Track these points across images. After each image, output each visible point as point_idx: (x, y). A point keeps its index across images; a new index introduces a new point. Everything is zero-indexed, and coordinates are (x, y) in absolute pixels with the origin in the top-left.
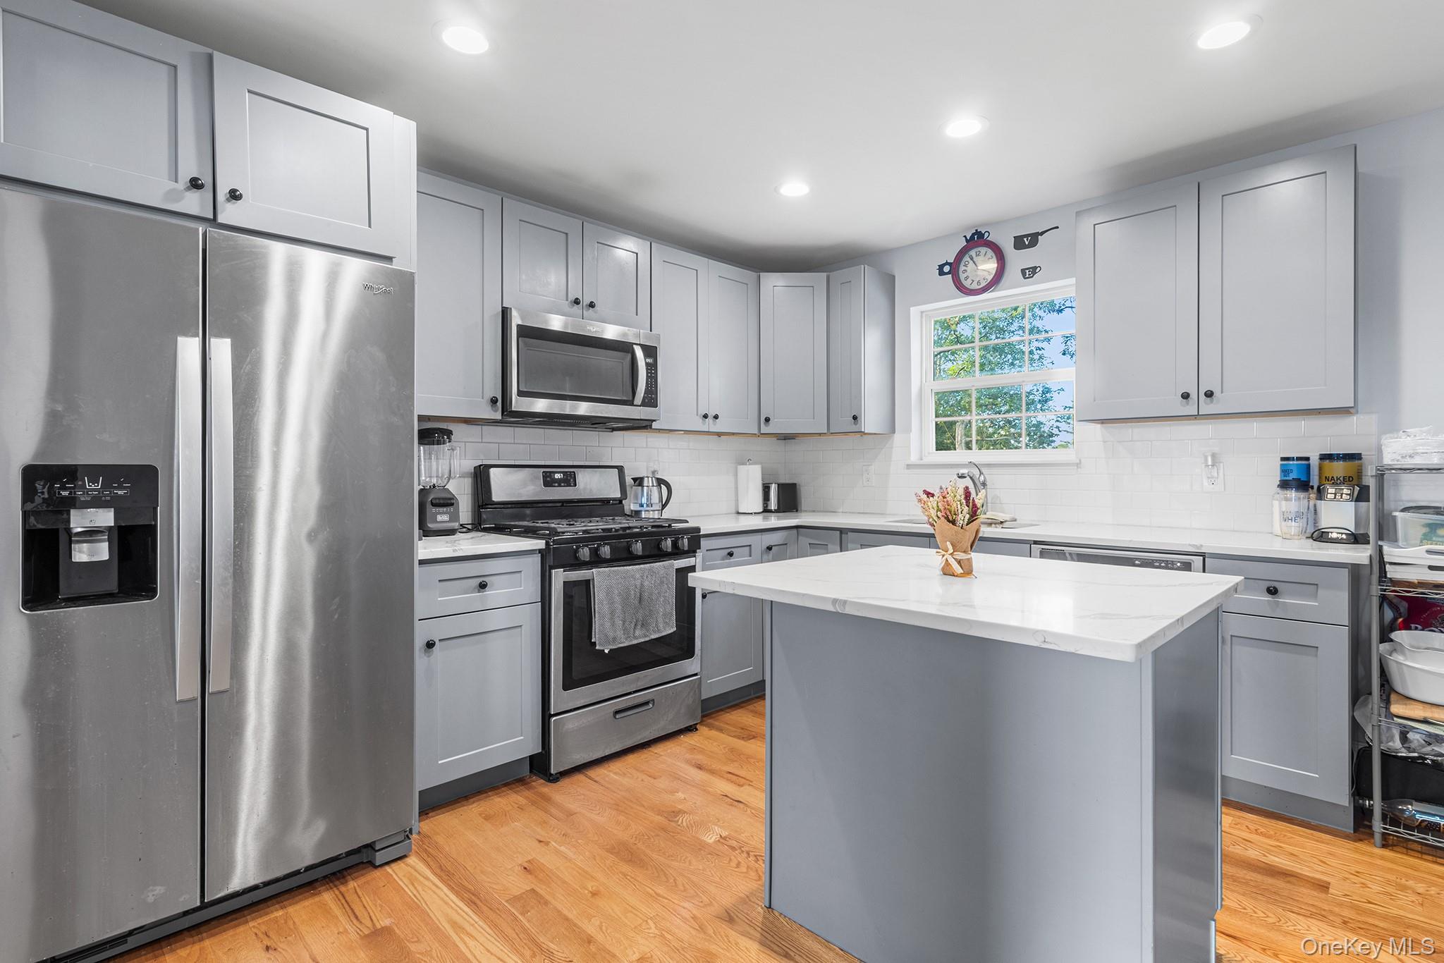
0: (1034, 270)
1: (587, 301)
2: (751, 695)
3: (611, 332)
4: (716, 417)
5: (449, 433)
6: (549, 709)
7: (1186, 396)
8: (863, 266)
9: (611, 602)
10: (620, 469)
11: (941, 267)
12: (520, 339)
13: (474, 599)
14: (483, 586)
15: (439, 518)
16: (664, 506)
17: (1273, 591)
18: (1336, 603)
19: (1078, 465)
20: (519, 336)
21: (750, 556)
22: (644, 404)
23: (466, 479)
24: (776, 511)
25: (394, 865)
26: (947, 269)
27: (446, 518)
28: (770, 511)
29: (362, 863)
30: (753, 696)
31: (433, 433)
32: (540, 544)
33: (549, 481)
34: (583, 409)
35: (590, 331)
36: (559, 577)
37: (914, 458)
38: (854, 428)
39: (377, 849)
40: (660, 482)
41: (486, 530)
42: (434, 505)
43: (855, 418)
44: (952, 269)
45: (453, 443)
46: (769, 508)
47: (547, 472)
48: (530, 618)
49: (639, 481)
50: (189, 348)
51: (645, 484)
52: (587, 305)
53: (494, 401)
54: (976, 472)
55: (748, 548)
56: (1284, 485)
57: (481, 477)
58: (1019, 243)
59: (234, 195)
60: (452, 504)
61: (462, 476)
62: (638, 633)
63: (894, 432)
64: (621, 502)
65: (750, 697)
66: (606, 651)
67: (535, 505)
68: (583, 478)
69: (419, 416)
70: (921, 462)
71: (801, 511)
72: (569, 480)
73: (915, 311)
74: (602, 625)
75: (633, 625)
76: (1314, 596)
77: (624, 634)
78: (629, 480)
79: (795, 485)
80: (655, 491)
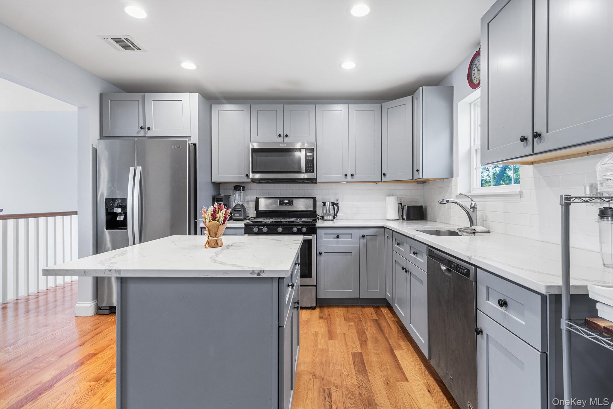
1: (285, 134)
2: (358, 304)
4: (353, 175)
7: (524, 138)
8: (421, 88)
10: (314, 200)
12: (253, 153)
21: (352, 239)
22: (306, 172)
23: (253, 202)
24: (406, 220)
28: (404, 219)
30: (359, 305)
31: (239, 187)
33: (281, 203)
35: (281, 146)
38: (418, 176)
40: (334, 204)
42: (235, 211)
44: (469, 75)
47: (281, 200)
49: (324, 204)
50: (132, 169)
51: (327, 205)
52: (284, 136)
53: (247, 176)
55: (350, 235)
57: (257, 201)
59: (149, 129)
60: (240, 210)
64: (313, 212)
65: (358, 305)
67: (277, 212)
68: (296, 202)
72: (290, 203)
73: (460, 104)
78: (319, 204)
79: (422, 207)
80: (331, 208)
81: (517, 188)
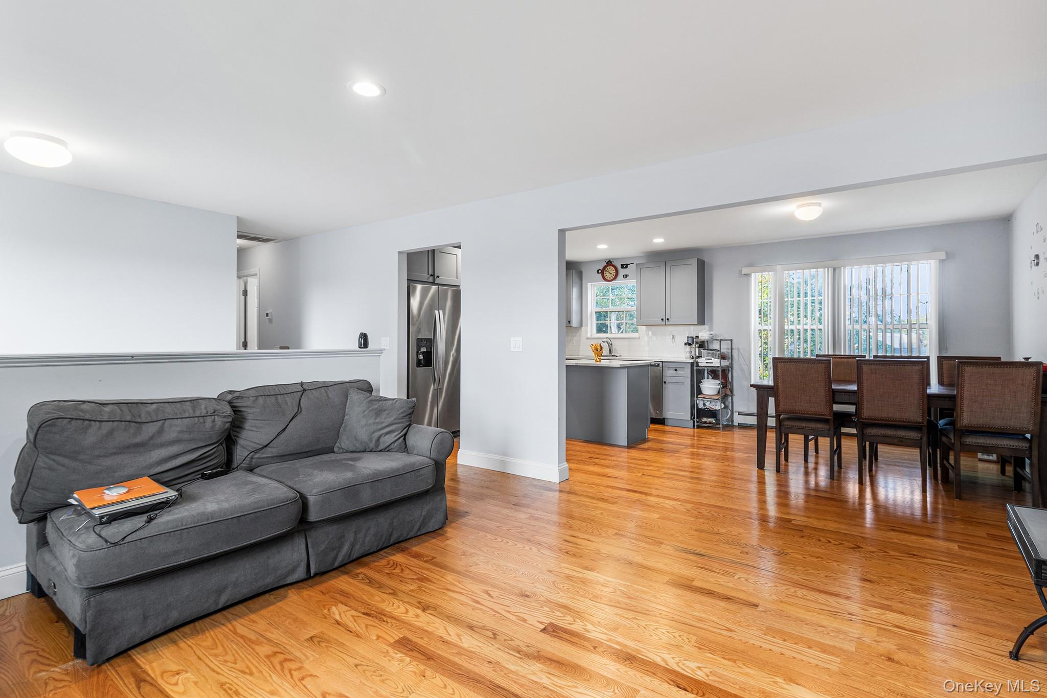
0: (627, 276)
7: (662, 320)
11: (598, 271)
17: (676, 370)
18: (687, 372)
19: (639, 338)
26: (600, 271)
37: (589, 336)
38: (569, 325)
43: (569, 322)
44: (602, 272)
50: (437, 312)
54: (609, 340)
56: (685, 344)
58: (622, 266)
59: (438, 277)
63: (581, 326)
70: (591, 337)
73: (589, 284)
76: (684, 371)
81: (635, 335)
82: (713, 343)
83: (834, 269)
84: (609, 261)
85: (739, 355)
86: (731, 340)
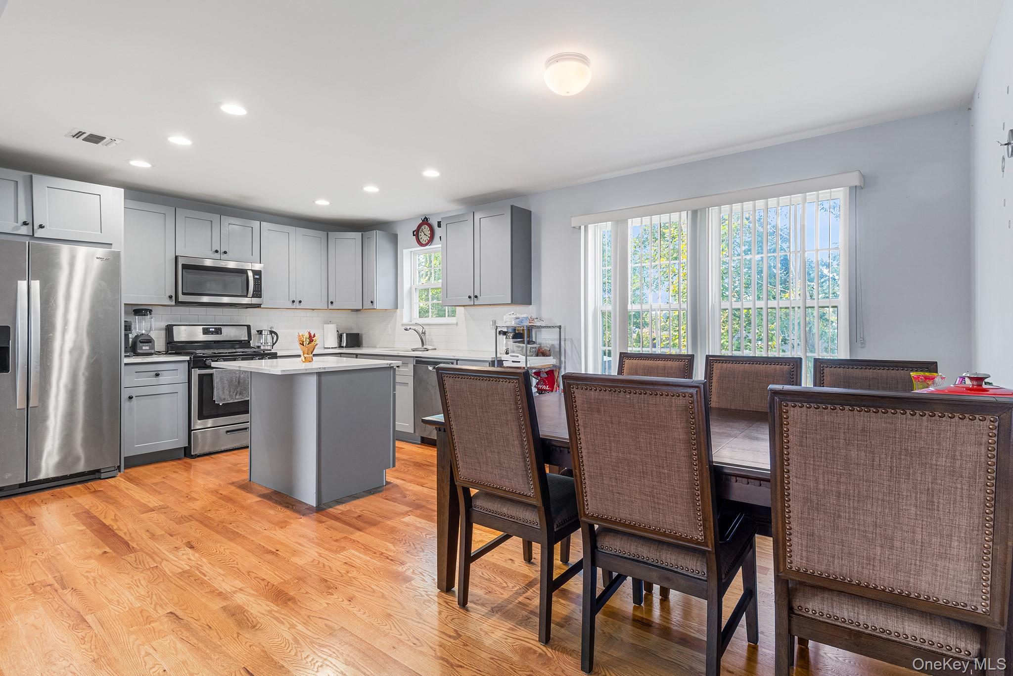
1: (223, 250)
3: (232, 265)
4: (300, 302)
5: (150, 311)
6: (191, 428)
7: (470, 297)
8: (375, 231)
9: (223, 383)
10: (249, 327)
11: (413, 232)
12: (183, 270)
13: (154, 380)
14: (157, 375)
15: (144, 348)
16: (274, 344)
19: (457, 324)
20: (183, 268)
22: (253, 296)
23: (162, 331)
24: (346, 347)
25: (110, 479)
26: (415, 233)
27: (147, 348)
28: (343, 347)
29: (96, 478)
31: (140, 311)
32: (188, 358)
33: (206, 332)
34: (226, 300)
35: (222, 265)
36: (196, 372)
37: (405, 321)
38: (371, 307)
39: (102, 472)
40: (271, 332)
41: (170, 354)
42: (141, 342)
43: (372, 302)
44: (417, 233)
45: (152, 315)
46: (342, 345)
47: (207, 328)
48: (182, 389)
49: (260, 332)
50: (23, 283)
51: (263, 333)
52: (222, 253)
53: (171, 297)
56: (500, 333)
57: (169, 330)
58: (437, 225)
59: (41, 226)
60: (151, 342)
61: (160, 329)
62: (237, 397)
63: (396, 308)
64: (249, 342)
66: (221, 404)
67: (198, 343)
68: (225, 330)
69: (125, 304)
70: (410, 323)
71: (362, 347)
72: (218, 331)
73: (405, 251)
74: (218, 393)
75: (235, 394)
77: (230, 397)
78: (253, 332)
79: (358, 334)
80: (269, 337)
81: (452, 320)
82: (541, 331)
83: (695, 213)
84: (426, 218)
85: (572, 349)
86: (560, 327)
